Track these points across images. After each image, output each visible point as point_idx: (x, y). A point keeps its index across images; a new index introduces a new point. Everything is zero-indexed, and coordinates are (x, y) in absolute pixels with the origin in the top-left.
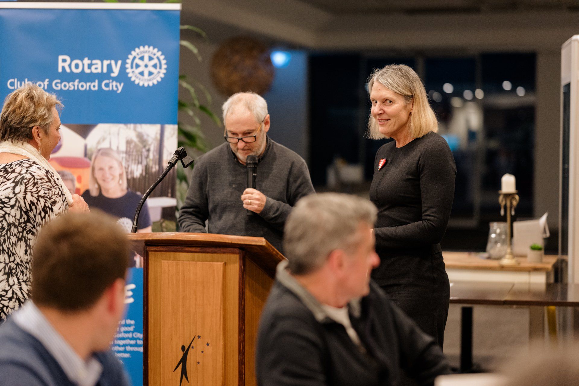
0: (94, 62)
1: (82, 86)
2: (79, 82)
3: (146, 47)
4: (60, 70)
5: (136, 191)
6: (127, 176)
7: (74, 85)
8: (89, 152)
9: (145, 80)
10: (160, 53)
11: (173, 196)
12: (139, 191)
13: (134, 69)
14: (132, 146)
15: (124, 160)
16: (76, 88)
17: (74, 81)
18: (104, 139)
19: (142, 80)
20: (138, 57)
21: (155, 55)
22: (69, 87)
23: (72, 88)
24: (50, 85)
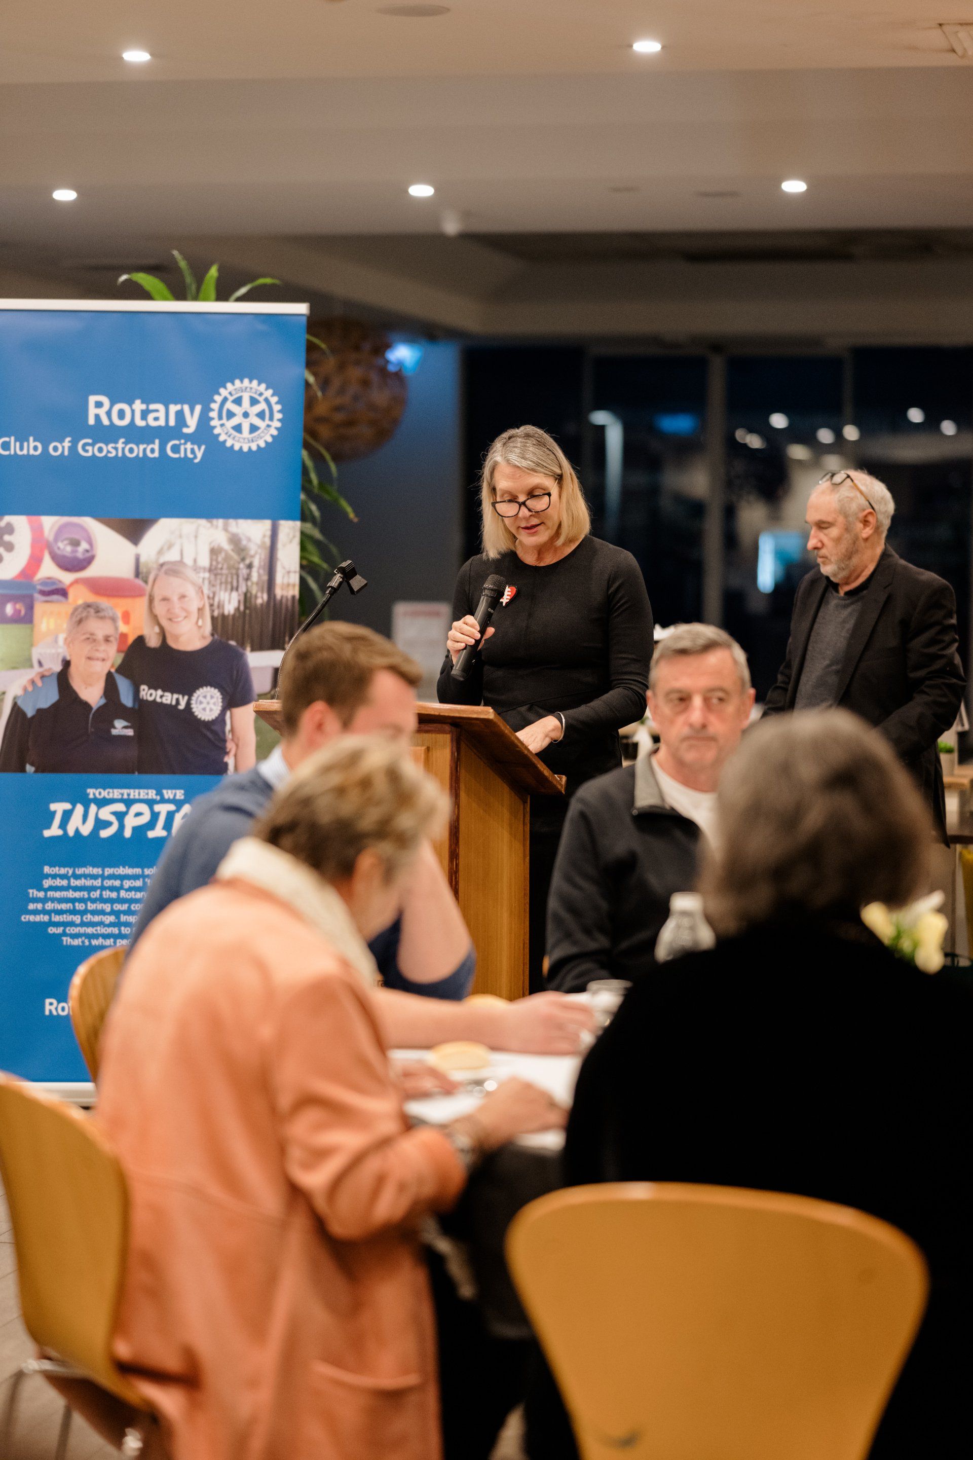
0: (152, 407)
1: (131, 451)
2: (126, 443)
3: (246, 381)
4: (91, 421)
5: (228, 639)
6: (212, 611)
7: (116, 449)
8: (143, 569)
9: (244, 439)
10: (270, 392)
12: (232, 639)
13: (224, 421)
14: (221, 557)
15: (206, 582)
16: (120, 454)
17: (116, 442)
18: (170, 546)
19: (238, 441)
20: (231, 398)
21: (261, 394)
22: (108, 452)
23: (113, 454)
24: (73, 448)
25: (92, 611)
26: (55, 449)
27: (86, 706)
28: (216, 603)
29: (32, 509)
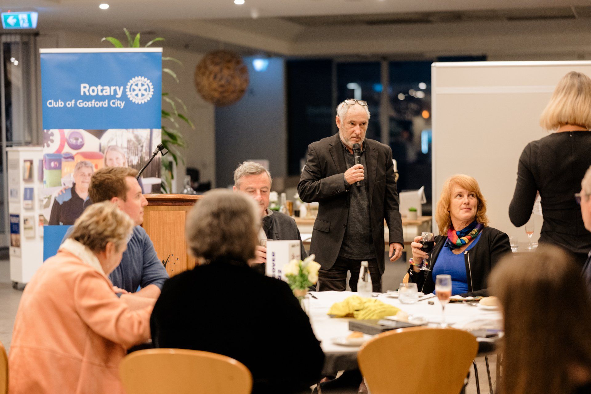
0: (105, 88)
1: (97, 104)
2: (95, 101)
3: (140, 77)
4: (82, 94)
6: (128, 163)
7: (92, 104)
8: (102, 148)
9: (139, 99)
10: (149, 81)
11: (159, 176)
13: (132, 92)
14: (131, 143)
15: (126, 153)
16: (93, 106)
17: (91, 101)
18: (112, 139)
19: (137, 100)
20: (134, 84)
21: (145, 82)
22: (89, 105)
23: (90, 106)
24: (75, 104)
25: (83, 164)
26: (69, 104)
27: (82, 200)
28: (130, 160)
29: (61, 127)
